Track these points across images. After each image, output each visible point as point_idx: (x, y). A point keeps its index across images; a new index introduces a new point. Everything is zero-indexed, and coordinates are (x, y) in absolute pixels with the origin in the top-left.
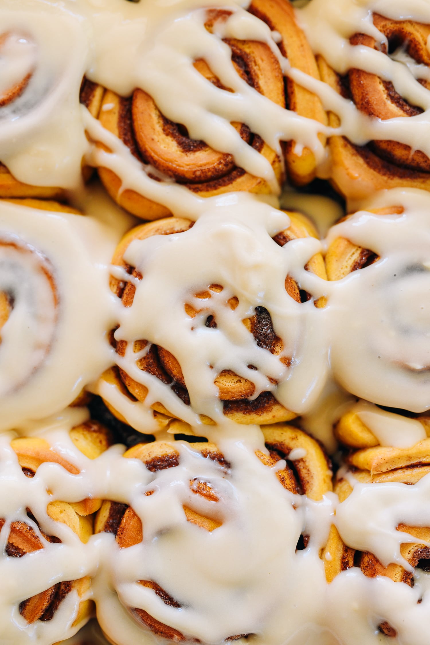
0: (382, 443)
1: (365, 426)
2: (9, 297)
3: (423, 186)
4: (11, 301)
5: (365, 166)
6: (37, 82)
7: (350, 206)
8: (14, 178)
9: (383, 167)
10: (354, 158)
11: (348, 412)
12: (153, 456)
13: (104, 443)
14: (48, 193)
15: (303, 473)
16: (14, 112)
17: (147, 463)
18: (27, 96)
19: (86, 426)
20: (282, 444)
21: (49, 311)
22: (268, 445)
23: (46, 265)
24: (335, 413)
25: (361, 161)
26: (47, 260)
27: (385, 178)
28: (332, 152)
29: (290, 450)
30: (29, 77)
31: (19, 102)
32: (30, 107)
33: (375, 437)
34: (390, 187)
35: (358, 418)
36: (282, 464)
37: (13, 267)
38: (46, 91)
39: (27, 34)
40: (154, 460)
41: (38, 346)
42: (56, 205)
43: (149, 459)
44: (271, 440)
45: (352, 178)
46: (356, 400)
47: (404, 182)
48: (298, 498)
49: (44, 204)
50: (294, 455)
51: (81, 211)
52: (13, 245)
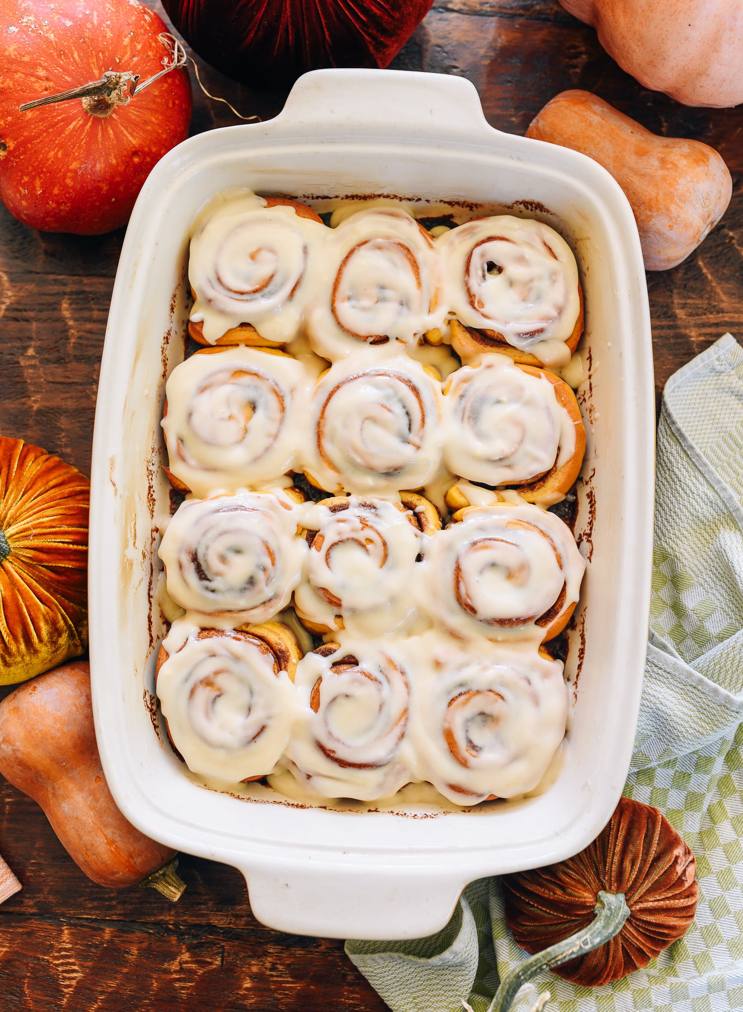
0: (471, 503)
1: (461, 494)
2: (252, 406)
3: (504, 352)
4: (254, 408)
5: (471, 338)
6: (277, 280)
7: (463, 362)
8: (259, 335)
9: (481, 339)
10: (464, 333)
11: (452, 486)
12: (334, 504)
13: (303, 499)
14: (276, 345)
15: (423, 520)
16: (263, 296)
17: (330, 508)
18: (271, 287)
19: (293, 488)
20: (411, 503)
21: (277, 415)
22: (403, 502)
23: (276, 388)
24: (444, 489)
25: (468, 335)
26: (276, 384)
27: (482, 346)
28: (451, 329)
29: (416, 506)
30: (272, 277)
31: (266, 290)
32: (272, 294)
33: (467, 500)
34: (484, 352)
35: (458, 489)
36: (411, 512)
37: (256, 388)
38: (282, 285)
39: (272, 251)
40: (334, 506)
41: (269, 435)
42: (281, 352)
43: (331, 506)
44: (405, 500)
45: (463, 346)
46: (458, 478)
47: (493, 349)
48: (419, 532)
49: (274, 350)
50: (417, 510)
51: (294, 356)
52: (256, 375)
